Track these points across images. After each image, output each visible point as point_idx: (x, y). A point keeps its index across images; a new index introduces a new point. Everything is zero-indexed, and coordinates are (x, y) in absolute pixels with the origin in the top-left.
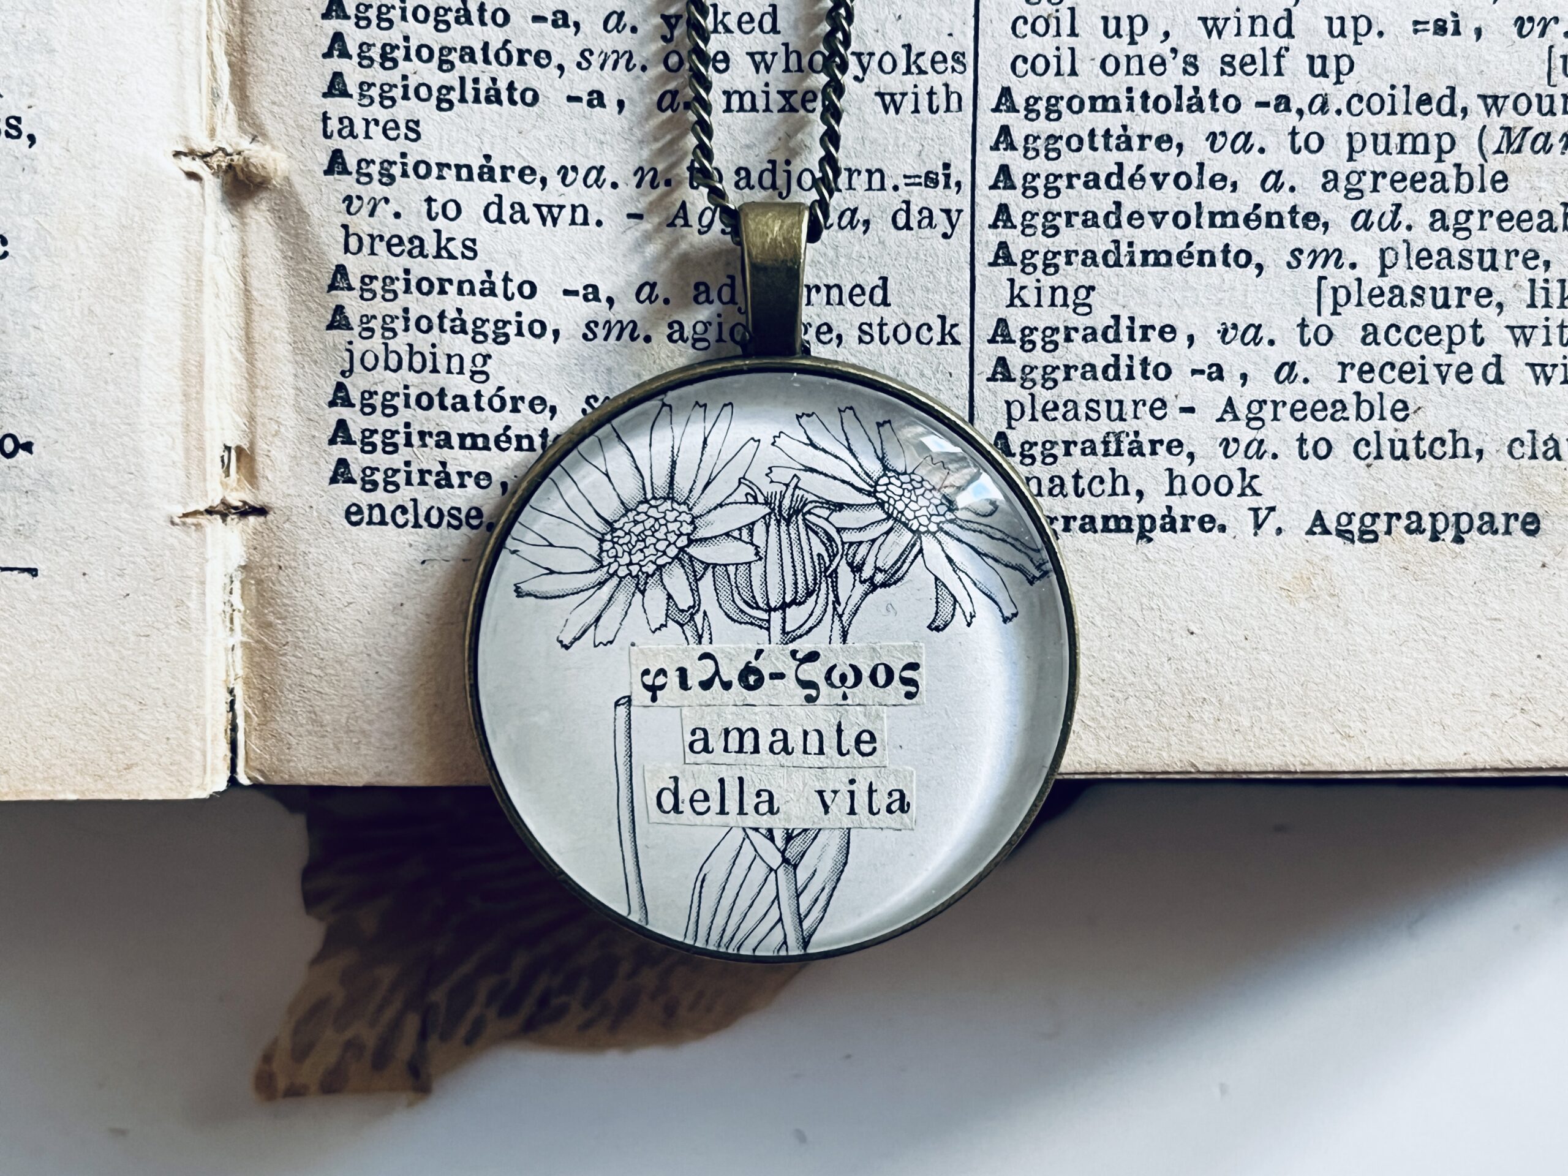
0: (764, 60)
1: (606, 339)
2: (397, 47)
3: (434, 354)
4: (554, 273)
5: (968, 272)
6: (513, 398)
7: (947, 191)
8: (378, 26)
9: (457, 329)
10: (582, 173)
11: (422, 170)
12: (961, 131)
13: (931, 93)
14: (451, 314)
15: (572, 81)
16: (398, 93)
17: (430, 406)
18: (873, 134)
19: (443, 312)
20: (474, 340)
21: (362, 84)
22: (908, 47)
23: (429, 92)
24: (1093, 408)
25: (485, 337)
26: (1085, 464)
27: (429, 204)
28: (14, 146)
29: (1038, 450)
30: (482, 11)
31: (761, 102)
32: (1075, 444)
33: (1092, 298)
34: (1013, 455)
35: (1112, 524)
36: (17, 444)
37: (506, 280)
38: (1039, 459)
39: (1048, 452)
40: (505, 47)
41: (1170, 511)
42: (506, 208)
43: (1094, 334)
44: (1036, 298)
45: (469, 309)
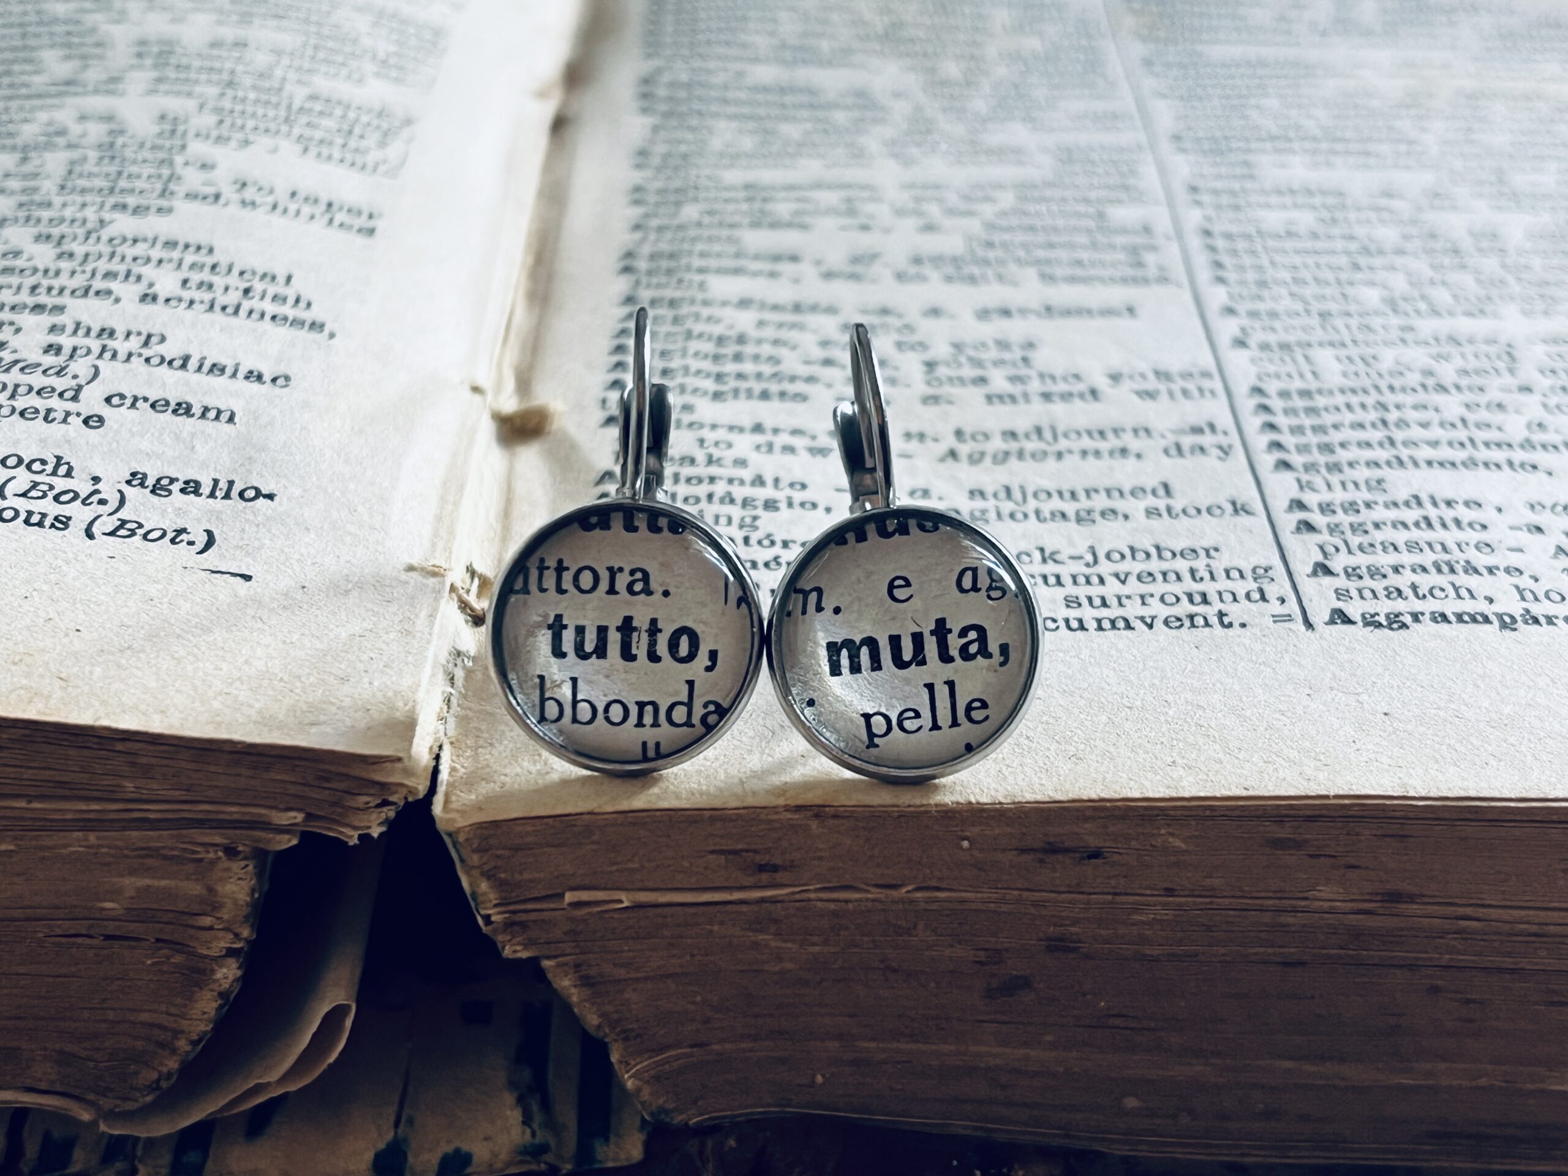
2: (677, 370)
4: (825, 479)
5: (1250, 476)
6: (784, 541)
7: (1215, 436)
8: (660, 359)
9: (726, 502)
12: (1219, 406)
13: (1184, 390)
14: (721, 494)
16: (675, 391)
18: (1135, 410)
19: (712, 493)
20: (743, 508)
22: (1155, 369)
23: (705, 393)
24: (1413, 546)
25: (755, 507)
26: (1421, 579)
27: (702, 441)
28: (314, 335)
29: (1364, 571)
30: (756, 358)
31: (1020, 399)
32: (1403, 567)
33: (1384, 485)
34: (1338, 575)
35: (1466, 618)
36: (259, 494)
37: (777, 481)
38: (1366, 577)
39: (1375, 572)
40: (775, 375)
41: (1528, 611)
42: (777, 448)
43: (1396, 504)
44: (1325, 488)
45: (739, 492)
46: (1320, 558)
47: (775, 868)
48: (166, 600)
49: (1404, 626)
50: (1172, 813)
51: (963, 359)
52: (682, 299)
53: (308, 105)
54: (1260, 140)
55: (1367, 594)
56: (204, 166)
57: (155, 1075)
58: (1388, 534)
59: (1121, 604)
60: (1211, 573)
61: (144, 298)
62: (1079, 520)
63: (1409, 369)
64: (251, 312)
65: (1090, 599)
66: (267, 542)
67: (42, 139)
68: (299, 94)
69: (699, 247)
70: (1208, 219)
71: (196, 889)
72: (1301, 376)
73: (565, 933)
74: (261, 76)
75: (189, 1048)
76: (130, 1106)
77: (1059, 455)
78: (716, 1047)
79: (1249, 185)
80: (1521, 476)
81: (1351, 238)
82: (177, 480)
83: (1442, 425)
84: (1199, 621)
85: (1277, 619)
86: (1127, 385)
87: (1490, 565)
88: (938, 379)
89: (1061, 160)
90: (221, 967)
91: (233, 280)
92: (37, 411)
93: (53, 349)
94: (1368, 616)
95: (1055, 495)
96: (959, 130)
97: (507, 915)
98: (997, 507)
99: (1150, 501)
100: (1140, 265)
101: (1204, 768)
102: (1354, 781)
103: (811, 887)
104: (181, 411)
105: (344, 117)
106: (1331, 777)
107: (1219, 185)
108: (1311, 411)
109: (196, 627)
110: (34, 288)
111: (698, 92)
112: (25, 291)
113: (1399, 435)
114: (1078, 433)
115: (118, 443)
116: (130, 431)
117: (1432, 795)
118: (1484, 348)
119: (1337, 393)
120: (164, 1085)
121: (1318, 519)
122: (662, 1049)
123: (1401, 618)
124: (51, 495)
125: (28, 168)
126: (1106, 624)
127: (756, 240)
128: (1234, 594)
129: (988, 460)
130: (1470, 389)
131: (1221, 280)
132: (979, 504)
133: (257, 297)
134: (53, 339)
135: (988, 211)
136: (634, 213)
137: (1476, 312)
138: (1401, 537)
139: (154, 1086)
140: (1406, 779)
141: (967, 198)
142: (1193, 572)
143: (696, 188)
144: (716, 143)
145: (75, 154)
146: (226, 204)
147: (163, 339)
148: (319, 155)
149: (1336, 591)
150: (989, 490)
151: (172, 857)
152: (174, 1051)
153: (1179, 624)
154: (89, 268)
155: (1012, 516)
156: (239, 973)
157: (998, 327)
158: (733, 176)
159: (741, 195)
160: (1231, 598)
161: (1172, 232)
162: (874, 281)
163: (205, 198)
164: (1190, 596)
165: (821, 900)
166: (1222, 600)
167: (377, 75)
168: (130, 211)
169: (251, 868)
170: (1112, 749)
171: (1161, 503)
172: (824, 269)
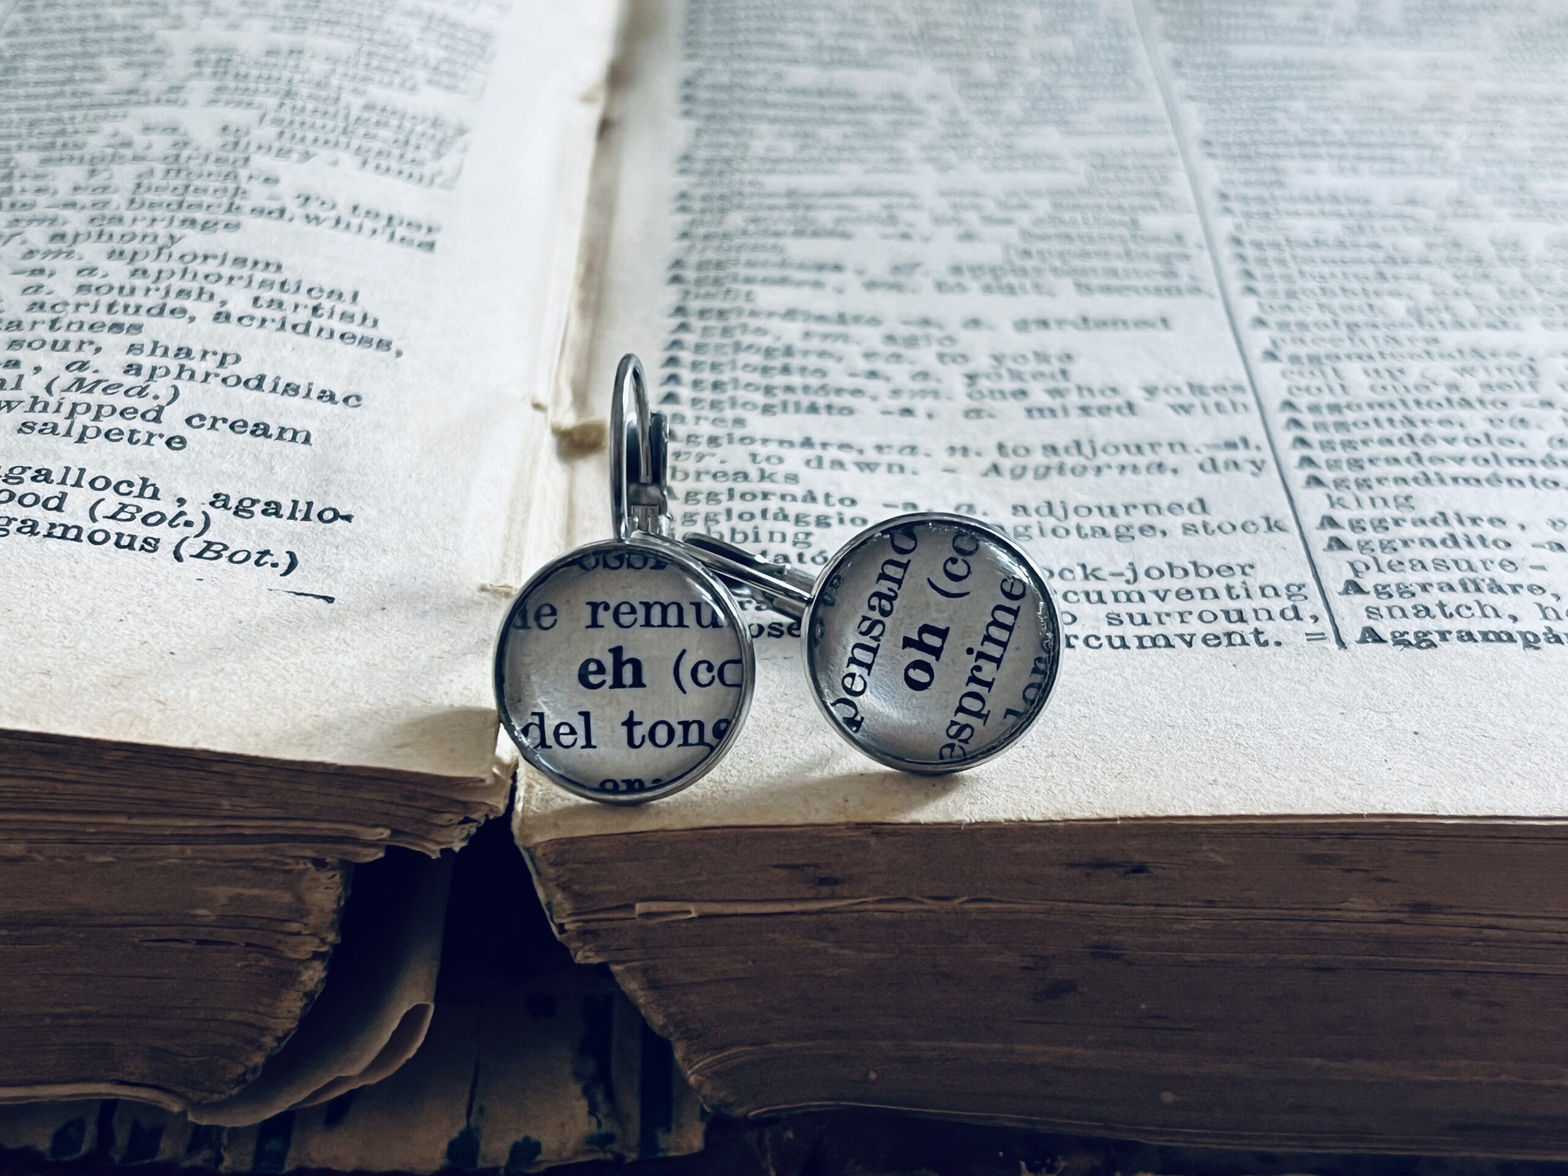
0: (1058, 392)
2: (727, 383)
3: (756, 532)
4: (873, 495)
5: (1284, 492)
7: (1248, 451)
8: (711, 372)
9: (780, 518)
10: (896, 448)
11: (747, 441)
12: (1252, 420)
13: (1218, 404)
14: (774, 510)
15: (884, 404)
16: (726, 405)
18: (1170, 425)
19: (766, 509)
20: (796, 524)
21: (694, 399)
22: (1189, 382)
23: (755, 406)
24: (1440, 564)
25: (808, 524)
26: (1446, 597)
27: (754, 456)
28: (382, 354)
29: (1393, 589)
30: (803, 370)
31: (1060, 413)
32: (1431, 585)
33: (1412, 502)
34: (1368, 593)
35: (1491, 636)
36: (337, 515)
37: (827, 496)
38: (1396, 595)
39: (1404, 591)
40: (823, 387)
41: (1550, 630)
42: (826, 463)
43: (1423, 522)
44: (1355, 503)
45: (792, 509)
46: (1351, 576)
47: (835, 882)
48: (254, 622)
49: (1433, 645)
50: (1214, 831)
51: (1004, 372)
52: (731, 311)
53: (366, 115)
54: (1288, 144)
55: (1397, 612)
56: (267, 180)
57: (240, 1070)
58: (1416, 552)
59: (1161, 622)
60: (1247, 590)
61: (217, 316)
62: (1119, 537)
63: (1435, 383)
64: (321, 330)
65: (1131, 616)
66: (347, 564)
67: (109, 151)
68: (357, 105)
69: (744, 256)
70: (1238, 227)
71: (287, 898)
72: (1331, 390)
73: (635, 940)
74: (318, 84)
75: (275, 1044)
76: (216, 1097)
77: (1099, 470)
78: (776, 1046)
79: (1278, 192)
80: (1543, 492)
81: (1376, 246)
82: (259, 501)
83: (1466, 440)
84: (1237, 639)
85: (1311, 637)
86: (1163, 399)
87: (1513, 583)
88: (981, 393)
89: (1094, 166)
90: (307, 968)
91: (302, 298)
92: (121, 433)
93: (133, 369)
94: (1397, 635)
95: (1095, 511)
96: (994, 134)
97: (580, 924)
98: (1039, 522)
99: (1187, 518)
100: (1172, 274)
101: (1244, 788)
102: (1387, 800)
103: (869, 899)
104: (259, 432)
105: (399, 127)
106: (1365, 796)
107: (1251, 192)
108: (1341, 426)
109: (283, 649)
110: (111, 307)
111: (738, 94)
112: (103, 308)
113: (1426, 451)
114: (1117, 448)
115: (200, 464)
116: (211, 453)
117: (1460, 814)
118: (1506, 361)
119: (1365, 407)
120: (250, 1078)
121: (1349, 537)
122: (723, 1048)
123: (1429, 637)
124: (139, 516)
125: (98, 180)
126: (1147, 642)
127: (800, 249)
128: (1269, 612)
129: (1030, 475)
130: (1493, 403)
131: (1251, 290)
132: (1021, 520)
133: (326, 315)
134: (132, 359)
135: (1024, 219)
136: (681, 219)
137: (1499, 324)
138: (1428, 555)
139: (241, 1080)
140: (1435, 799)
141: (1003, 205)
142: (1229, 589)
143: (740, 194)
144: (758, 147)
145: (142, 167)
146: (291, 220)
147: (238, 359)
148: (378, 167)
149: (1367, 609)
150: (1032, 505)
151: (264, 869)
152: (260, 1047)
153: (1216, 642)
154: (163, 285)
155: (1054, 532)
156: (323, 975)
157: (1035, 339)
158: (776, 182)
159: (784, 202)
160: (1266, 616)
161: (1203, 242)
162: (914, 291)
163: (270, 213)
164: (1227, 613)
165: (878, 911)
166: (1257, 619)
167: (430, 82)
168: (199, 227)
169: (337, 878)
170: (1156, 768)
171: (1198, 520)
172: (867, 278)
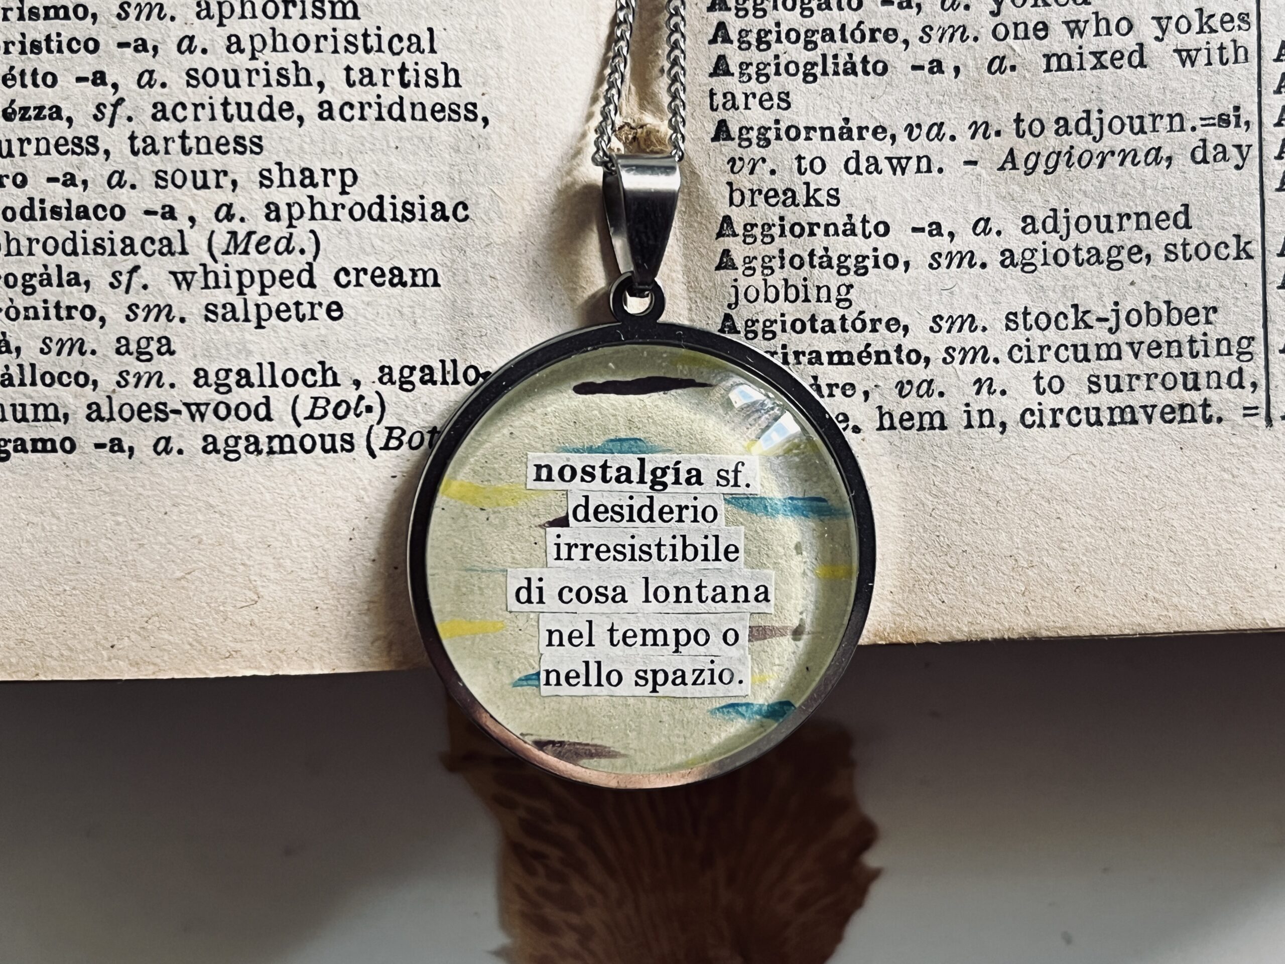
0: (1077, 27)
1: (948, 267)
2: (770, 32)
3: (805, 287)
4: (904, 214)
5: (1258, 197)
6: (872, 320)
7: (1238, 130)
8: (754, 15)
9: (825, 264)
10: (925, 129)
11: (793, 133)
12: (1248, 79)
13: (1222, 48)
14: (820, 252)
15: (915, 53)
16: (771, 70)
17: (803, 329)
18: (1174, 84)
19: (813, 250)
20: (838, 273)
21: (742, 64)
22: (1200, 10)
23: (797, 69)
25: (848, 271)
27: (799, 161)
28: (472, 127)
31: (1076, 62)
36: (478, 374)
37: (864, 222)
42: (863, 163)
45: (835, 247)
59: (1131, 388)
60: (1206, 345)
61: (321, 110)
62: (1110, 263)
64: (413, 108)
65: (1108, 379)
77: (1103, 159)
82: (415, 367)
84: (1188, 415)
85: (1247, 412)
86: (1173, 39)
91: (387, 59)
92: (288, 308)
95: (1094, 224)
98: (1044, 243)
99: (1171, 233)
104: (396, 281)
110: (225, 108)
112: (219, 113)
114: (1122, 123)
115: (359, 333)
116: (365, 317)
124: (330, 410)
126: (1117, 416)
128: (1219, 377)
132: (1030, 239)
133: (413, 82)
134: (267, 194)
142: (1192, 342)
147: (355, 176)
153: (1172, 416)
154: (260, 64)
155: (1056, 257)
160: (1216, 382)
164: (1185, 378)
166: (1209, 385)
171: (1179, 237)
